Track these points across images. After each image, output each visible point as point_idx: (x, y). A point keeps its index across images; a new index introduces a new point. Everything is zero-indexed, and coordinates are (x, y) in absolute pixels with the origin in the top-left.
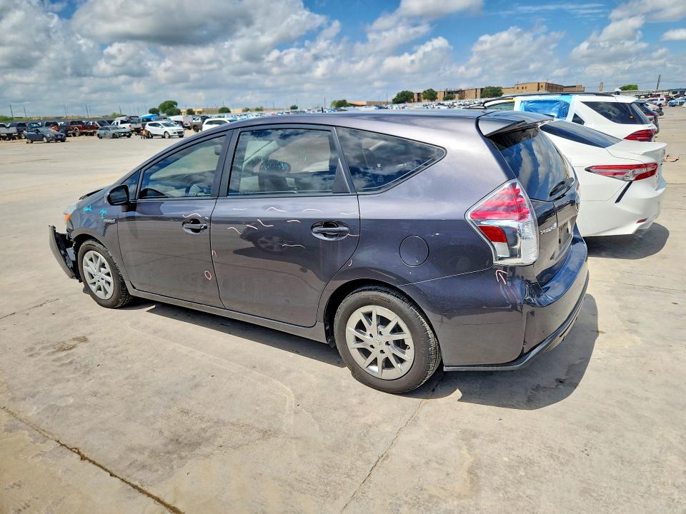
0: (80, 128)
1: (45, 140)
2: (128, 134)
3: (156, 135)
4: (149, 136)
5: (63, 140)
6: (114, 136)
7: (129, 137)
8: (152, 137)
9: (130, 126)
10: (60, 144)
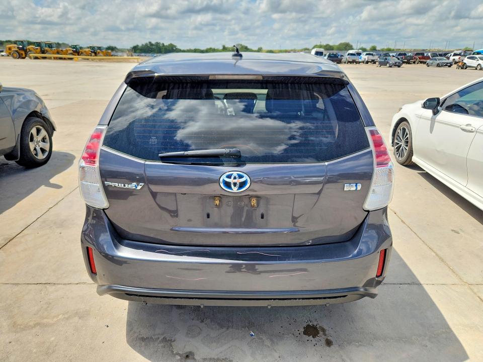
0: (420, 58)
1: (388, 65)
2: (449, 65)
3: (470, 67)
4: (464, 67)
5: (399, 66)
6: (438, 65)
7: (450, 66)
8: (466, 68)
9: (459, 58)
10: (396, 69)
